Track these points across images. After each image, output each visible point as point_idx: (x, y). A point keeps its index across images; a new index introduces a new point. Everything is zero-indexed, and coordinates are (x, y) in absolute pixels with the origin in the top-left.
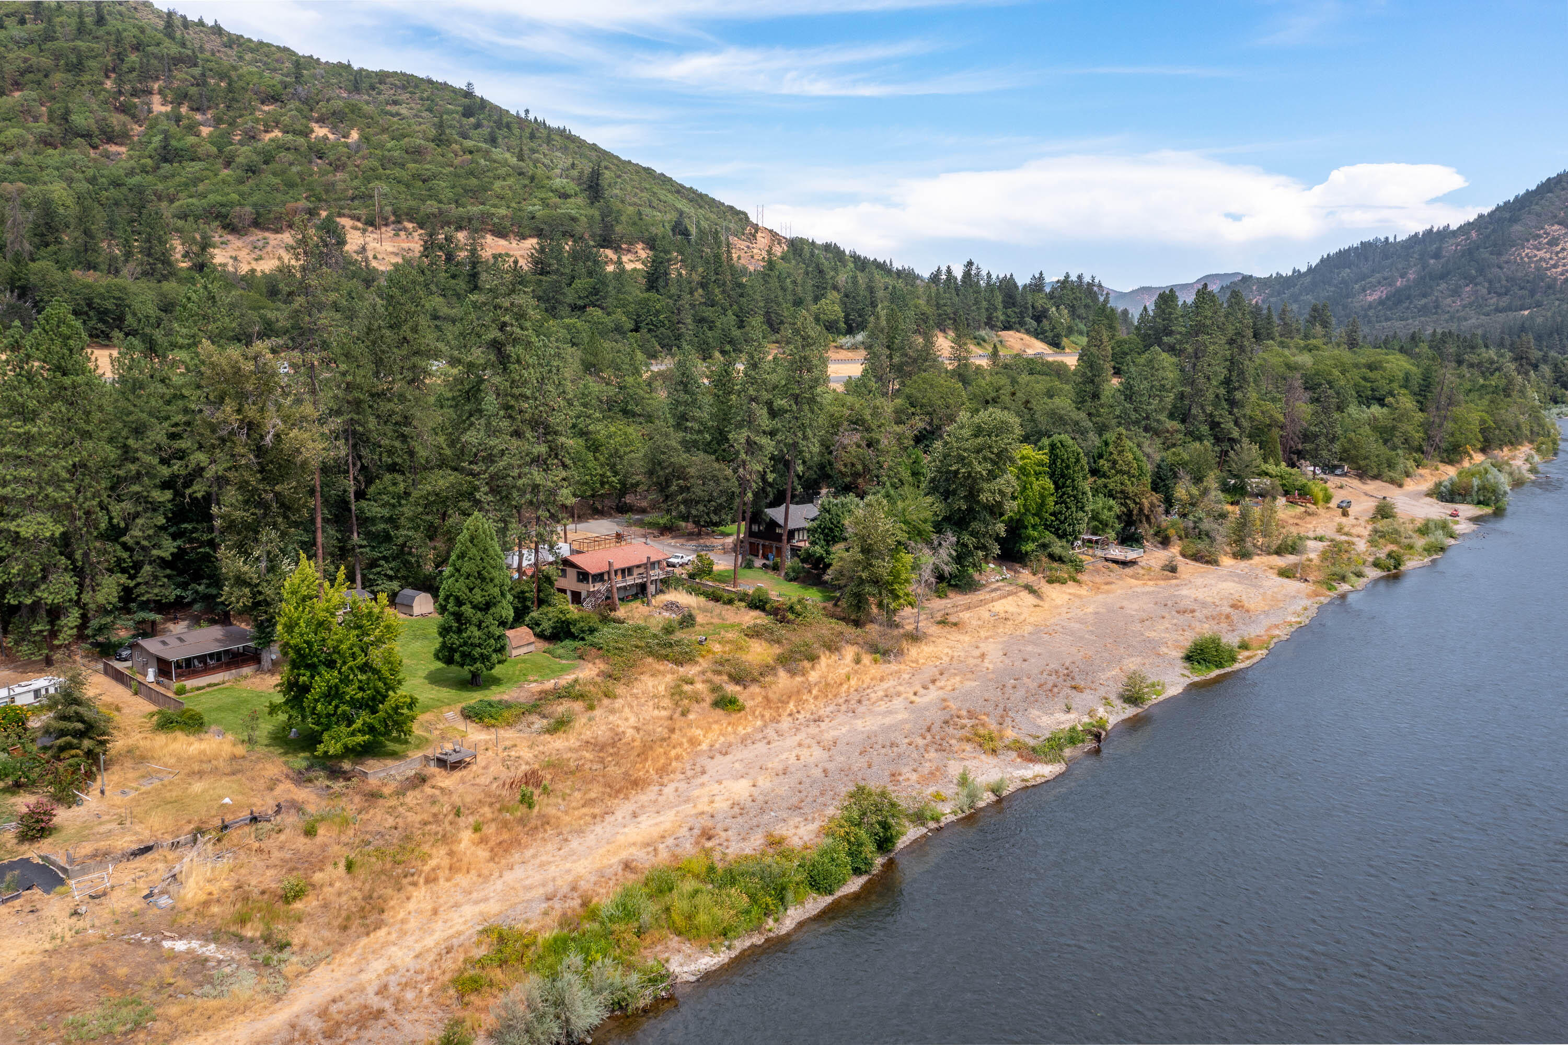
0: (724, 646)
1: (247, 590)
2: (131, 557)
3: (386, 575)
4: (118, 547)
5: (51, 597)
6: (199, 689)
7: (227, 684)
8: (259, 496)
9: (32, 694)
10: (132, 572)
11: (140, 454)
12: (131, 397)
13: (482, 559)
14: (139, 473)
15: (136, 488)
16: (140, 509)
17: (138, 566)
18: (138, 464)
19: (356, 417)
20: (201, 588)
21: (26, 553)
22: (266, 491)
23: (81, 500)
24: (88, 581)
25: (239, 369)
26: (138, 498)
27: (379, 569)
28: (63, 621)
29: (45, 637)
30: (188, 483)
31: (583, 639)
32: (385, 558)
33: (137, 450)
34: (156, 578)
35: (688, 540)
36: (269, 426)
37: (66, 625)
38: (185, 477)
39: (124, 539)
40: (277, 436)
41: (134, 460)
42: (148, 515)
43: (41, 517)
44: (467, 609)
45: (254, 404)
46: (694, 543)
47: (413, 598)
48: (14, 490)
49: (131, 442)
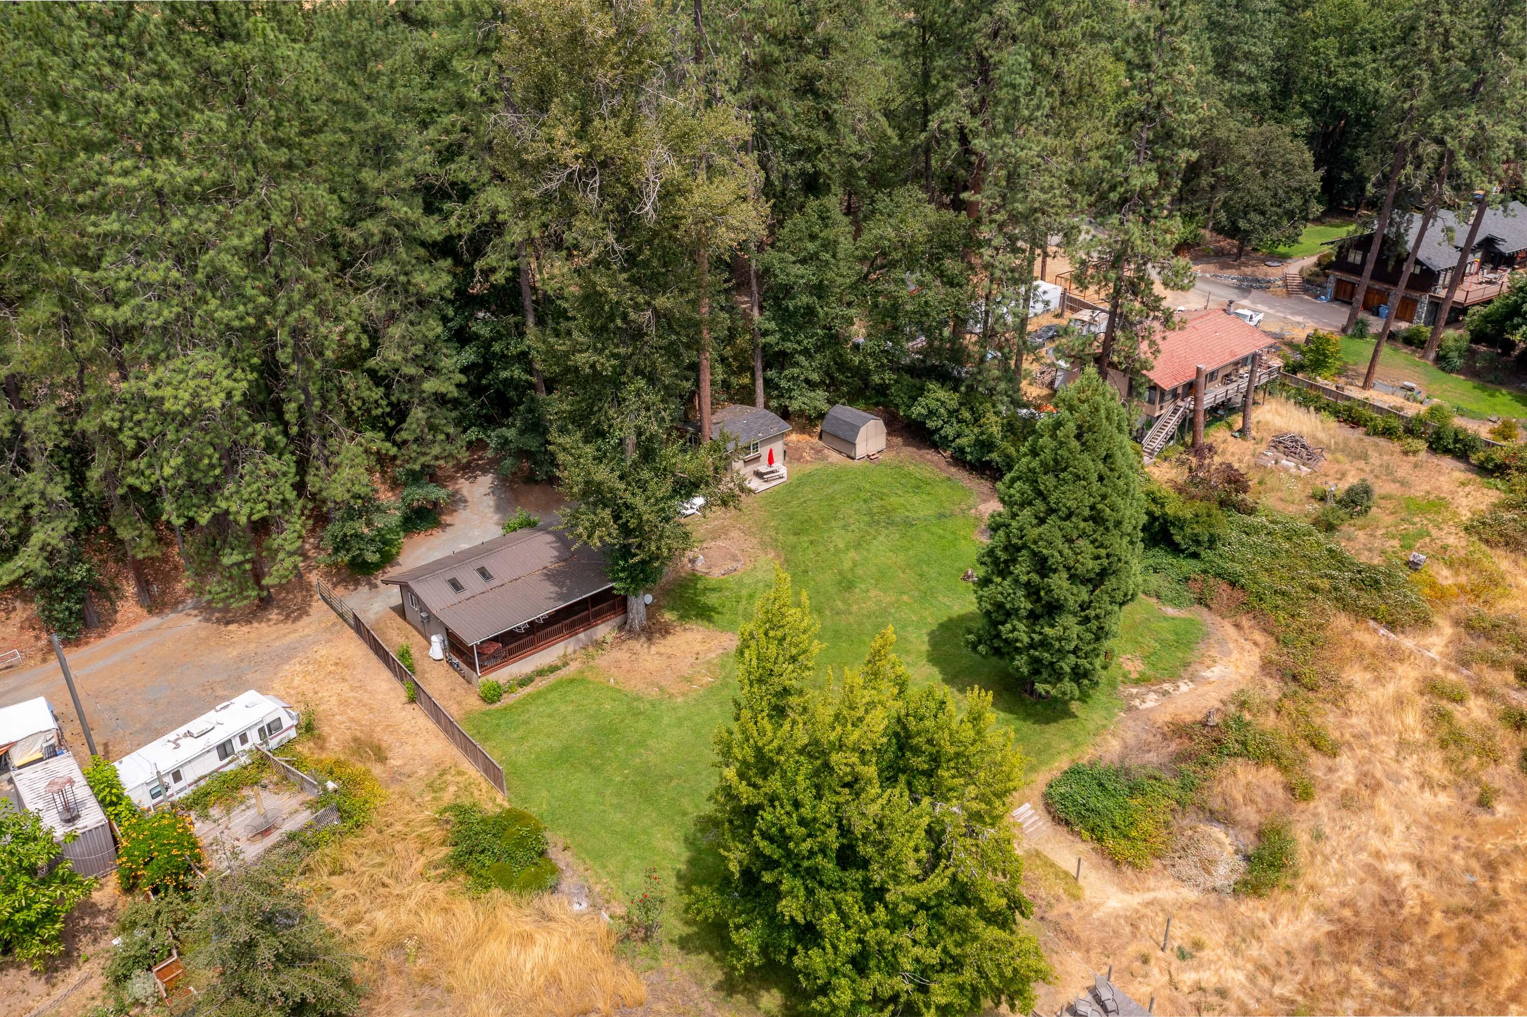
0: (1457, 573)
1: (606, 514)
2: (387, 396)
3: (807, 381)
4: (364, 380)
5: (246, 510)
6: (524, 682)
7: (574, 667)
8: (625, 317)
9: (215, 753)
10: (392, 423)
11: (386, 201)
12: (359, 78)
13: (1101, 478)
14: (387, 240)
15: (384, 268)
16: (395, 306)
17: (400, 412)
18: (382, 220)
19: (763, 93)
20: (511, 433)
21: (187, 431)
22: (637, 307)
23: (281, 308)
24: (315, 448)
25: (582, 32)
26: (389, 286)
27: (796, 371)
28: (276, 541)
29: (245, 571)
30: (477, 246)
31: (1195, 556)
32: (806, 352)
33: (379, 193)
34: (433, 428)
35: (1224, 266)
36: (648, 171)
37: (281, 548)
38: (471, 238)
39: (371, 363)
40: (668, 194)
41: (376, 211)
42: (411, 316)
43: (201, 358)
44: (1059, 583)
45: (614, 114)
46: (1234, 273)
47: (855, 429)
48: (141, 309)
49: (367, 175)
